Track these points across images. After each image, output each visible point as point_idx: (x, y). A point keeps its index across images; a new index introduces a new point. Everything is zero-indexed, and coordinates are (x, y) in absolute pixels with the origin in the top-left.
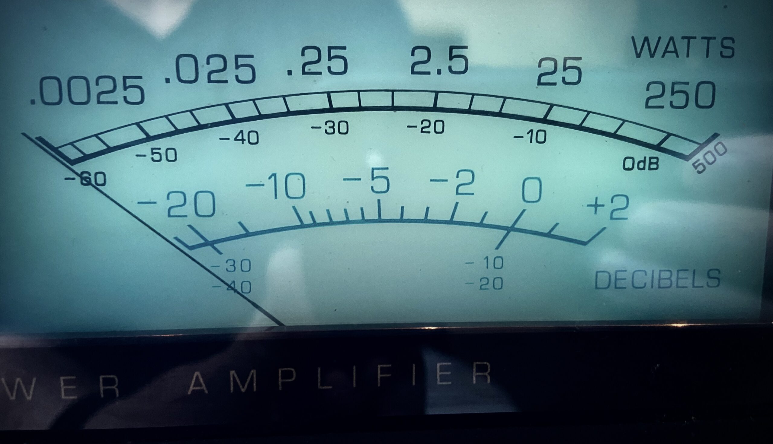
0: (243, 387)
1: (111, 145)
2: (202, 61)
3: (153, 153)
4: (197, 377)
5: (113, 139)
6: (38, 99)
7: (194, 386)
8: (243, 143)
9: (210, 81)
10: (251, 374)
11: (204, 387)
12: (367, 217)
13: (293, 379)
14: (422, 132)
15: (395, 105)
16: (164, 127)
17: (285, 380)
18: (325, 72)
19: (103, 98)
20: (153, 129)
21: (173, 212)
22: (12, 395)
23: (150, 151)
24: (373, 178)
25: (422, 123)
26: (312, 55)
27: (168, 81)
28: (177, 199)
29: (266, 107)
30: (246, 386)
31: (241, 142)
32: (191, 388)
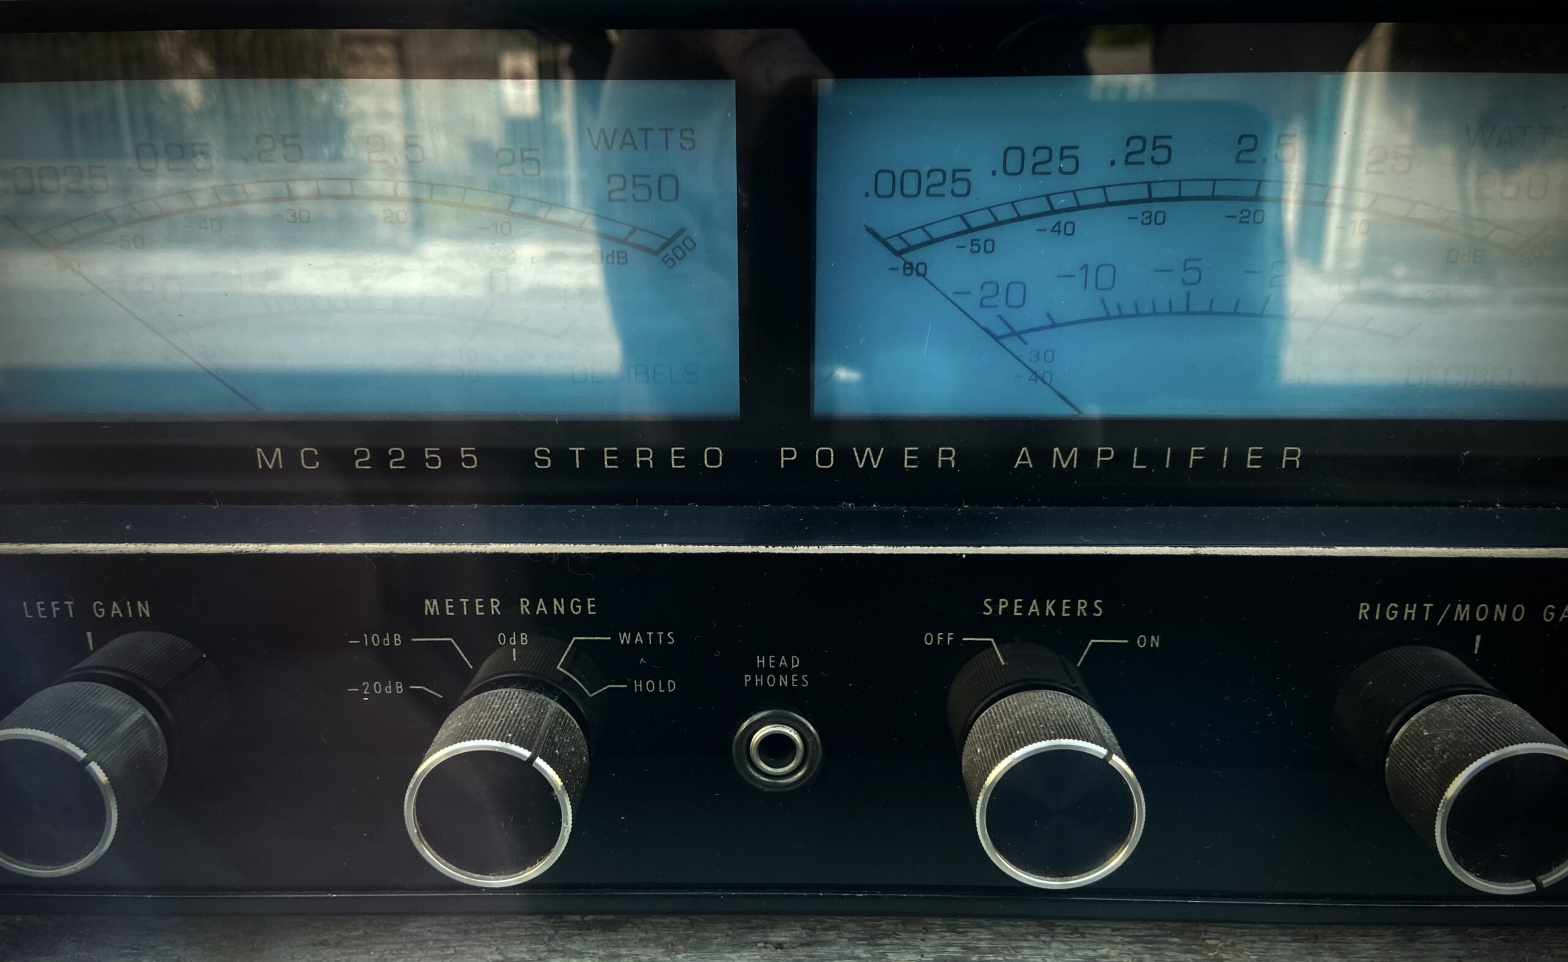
0: (1065, 463)
1: (935, 236)
2: (1029, 152)
3: (972, 245)
4: (1024, 453)
5: (936, 231)
6: (872, 193)
7: (1021, 460)
8: (1059, 234)
9: (1034, 173)
10: (1073, 452)
11: (1029, 462)
12: (1175, 309)
13: (1111, 457)
14: (1240, 222)
15: (1216, 194)
16: (985, 218)
17: (1103, 459)
18: (1148, 162)
19: (933, 190)
20: (975, 220)
21: (986, 302)
22: (861, 463)
23: (970, 242)
24: (1185, 270)
25: (1241, 213)
26: (1137, 145)
27: (994, 173)
28: (989, 290)
29: (1086, 198)
30: (1067, 463)
31: (1057, 233)
32: (1018, 462)
